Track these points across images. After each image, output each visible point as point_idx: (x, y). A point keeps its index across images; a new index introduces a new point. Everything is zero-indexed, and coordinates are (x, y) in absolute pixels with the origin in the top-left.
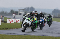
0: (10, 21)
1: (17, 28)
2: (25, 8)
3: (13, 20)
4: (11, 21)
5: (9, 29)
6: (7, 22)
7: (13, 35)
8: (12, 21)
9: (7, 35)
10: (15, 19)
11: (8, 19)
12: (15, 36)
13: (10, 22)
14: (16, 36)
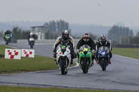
0: (10, 53)
1: (28, 71)
2: (46, 24)
3: (17, 51)
4: (13, 54)
5: (10, 72)
6: (3, 56)
7: (19, 88)
8: (17, 54)
9: (4, 87)
10: (23, 50)
11: (6, 50)
12: (22, 88)
13: (12, 57)
14: (24, 88)
